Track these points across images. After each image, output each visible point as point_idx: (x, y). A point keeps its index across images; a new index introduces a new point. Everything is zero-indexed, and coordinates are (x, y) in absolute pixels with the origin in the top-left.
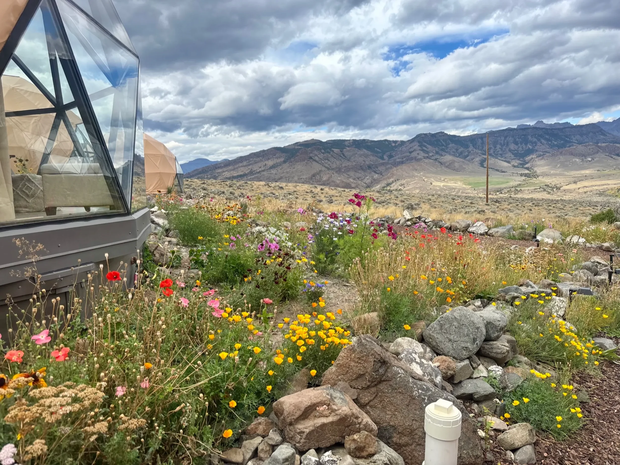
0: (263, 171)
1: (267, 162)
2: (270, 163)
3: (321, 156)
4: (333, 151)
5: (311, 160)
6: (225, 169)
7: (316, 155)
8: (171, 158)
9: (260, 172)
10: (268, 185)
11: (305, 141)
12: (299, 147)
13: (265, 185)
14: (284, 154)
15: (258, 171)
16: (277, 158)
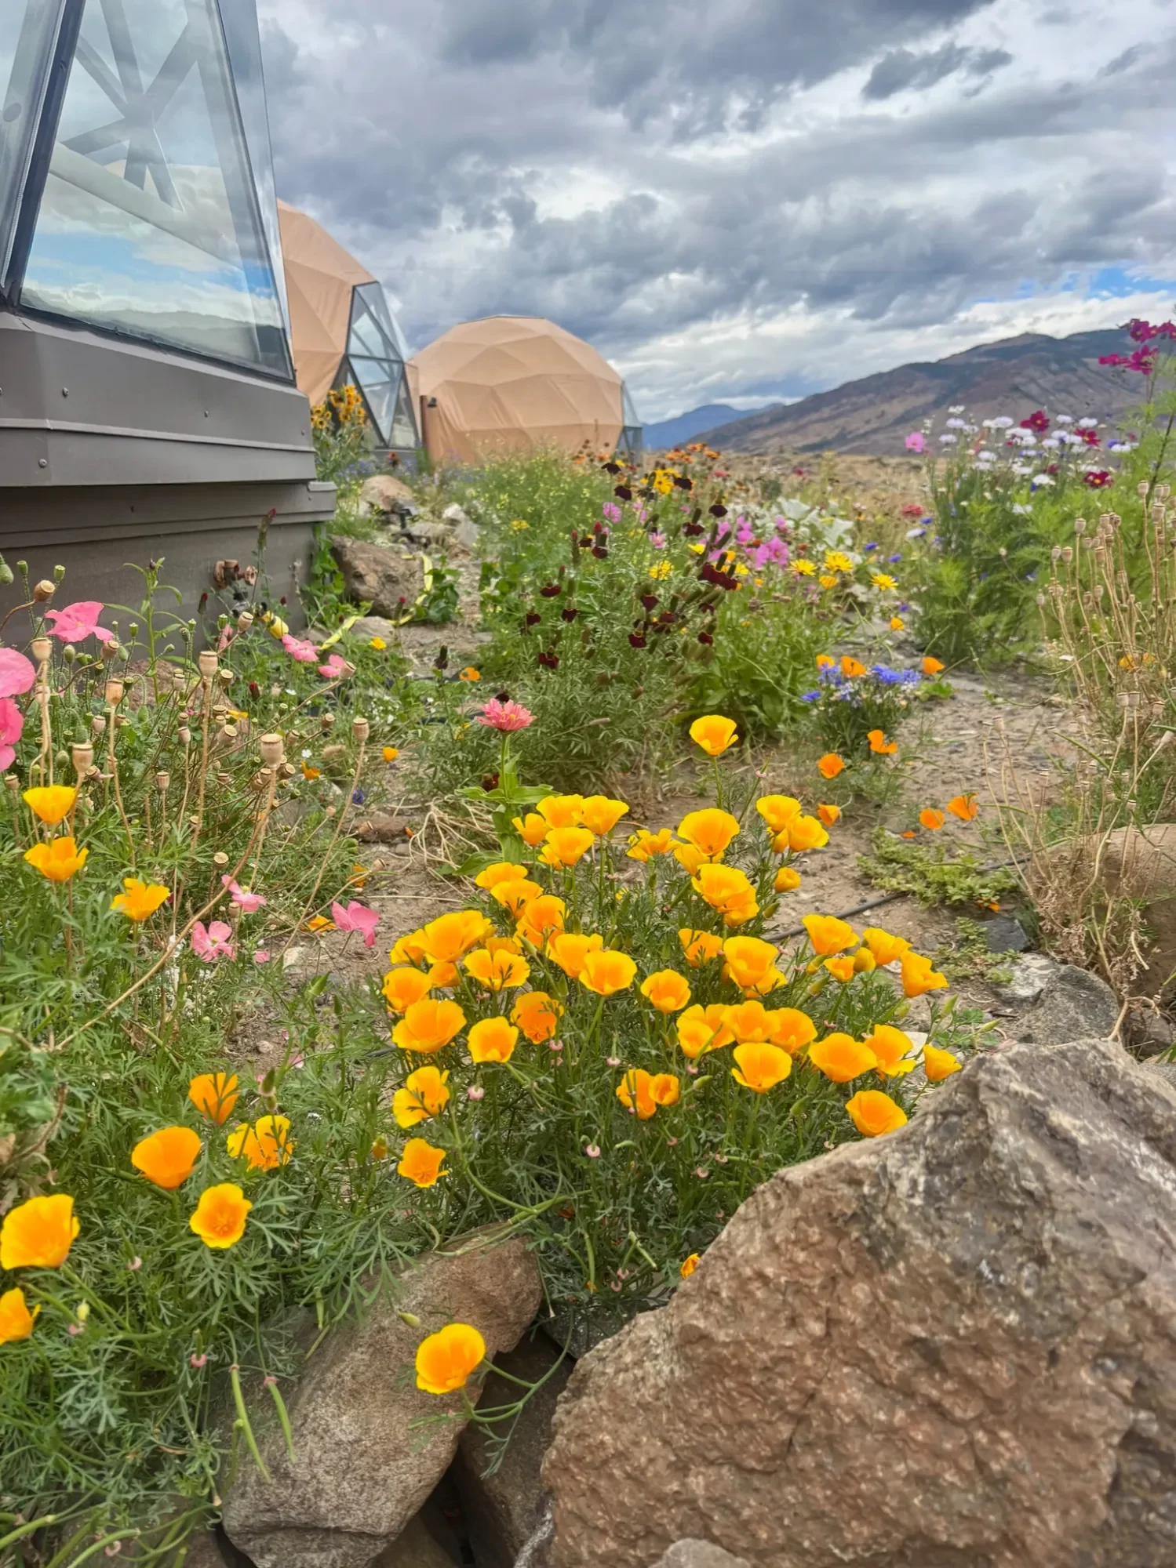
0: (875, 431)
1: (885, 407)
2: (896, 408)
3: (1047, 381)
4: (1085, 365)
5: (1016, 395)
6: (771, 431)
7: (1033, 380)
8: (611, 385)
9: (865, 435)
10: (879, 460)
11: (1003, 341)
12: (984, 360)
13: (872, 462)
14: (937, 381)
15: (862, 431)
16: (916, 393)
